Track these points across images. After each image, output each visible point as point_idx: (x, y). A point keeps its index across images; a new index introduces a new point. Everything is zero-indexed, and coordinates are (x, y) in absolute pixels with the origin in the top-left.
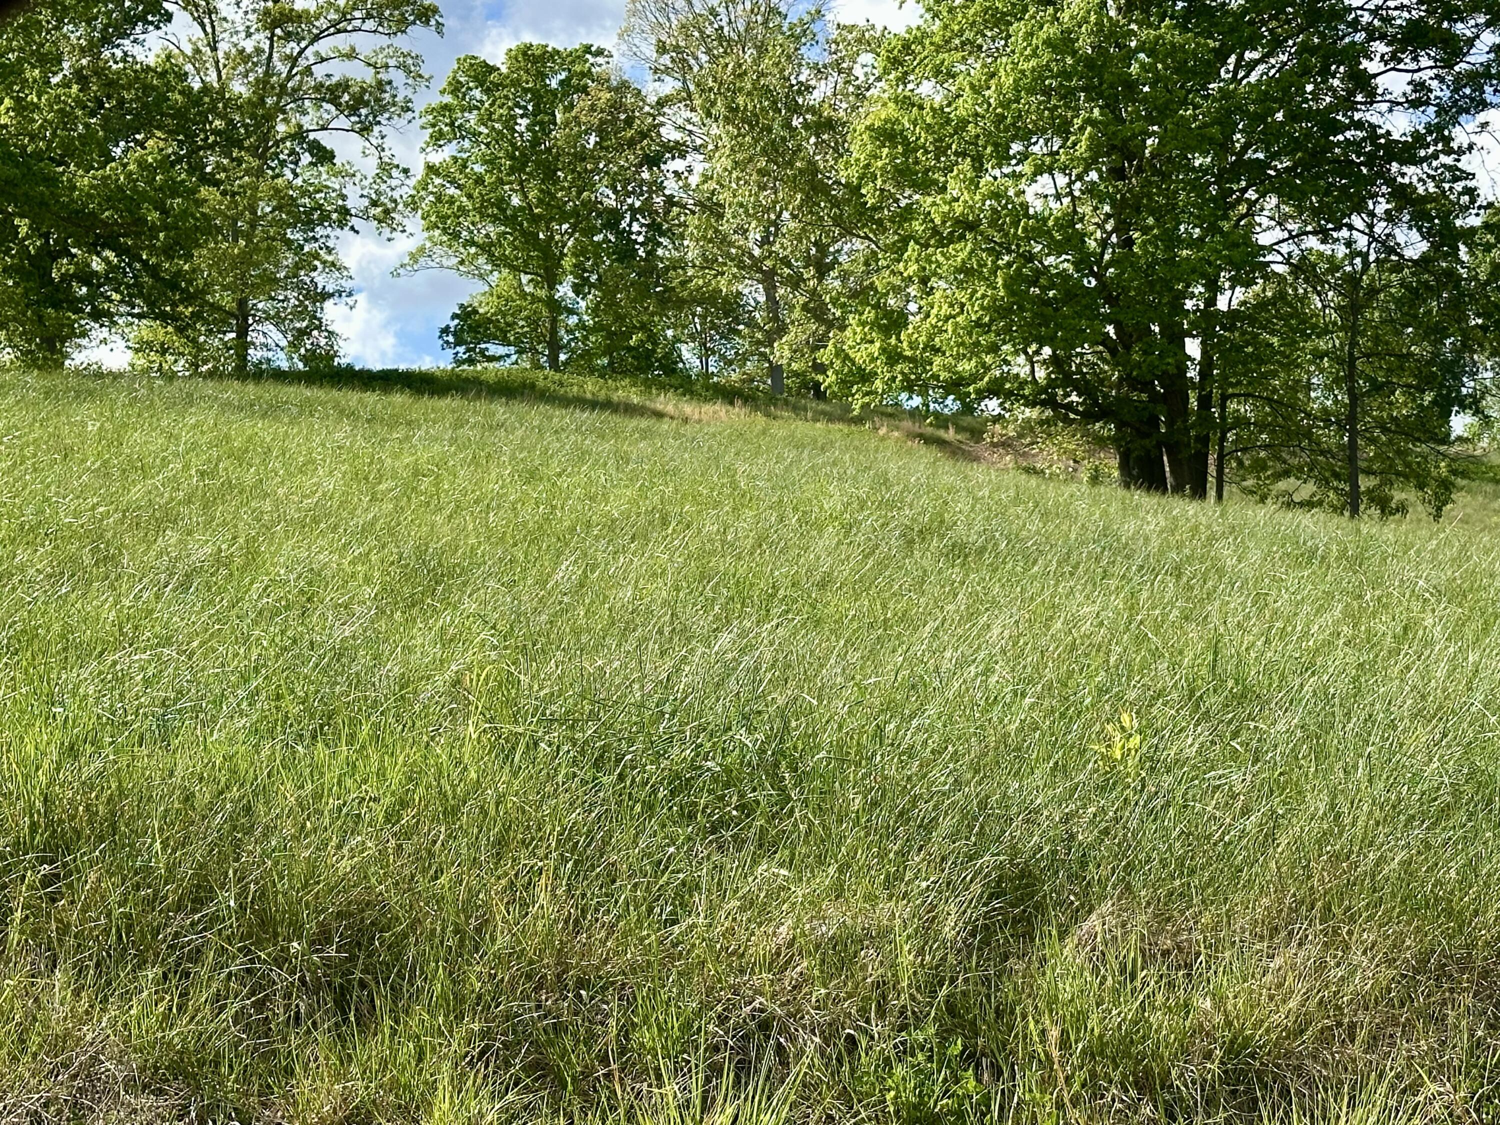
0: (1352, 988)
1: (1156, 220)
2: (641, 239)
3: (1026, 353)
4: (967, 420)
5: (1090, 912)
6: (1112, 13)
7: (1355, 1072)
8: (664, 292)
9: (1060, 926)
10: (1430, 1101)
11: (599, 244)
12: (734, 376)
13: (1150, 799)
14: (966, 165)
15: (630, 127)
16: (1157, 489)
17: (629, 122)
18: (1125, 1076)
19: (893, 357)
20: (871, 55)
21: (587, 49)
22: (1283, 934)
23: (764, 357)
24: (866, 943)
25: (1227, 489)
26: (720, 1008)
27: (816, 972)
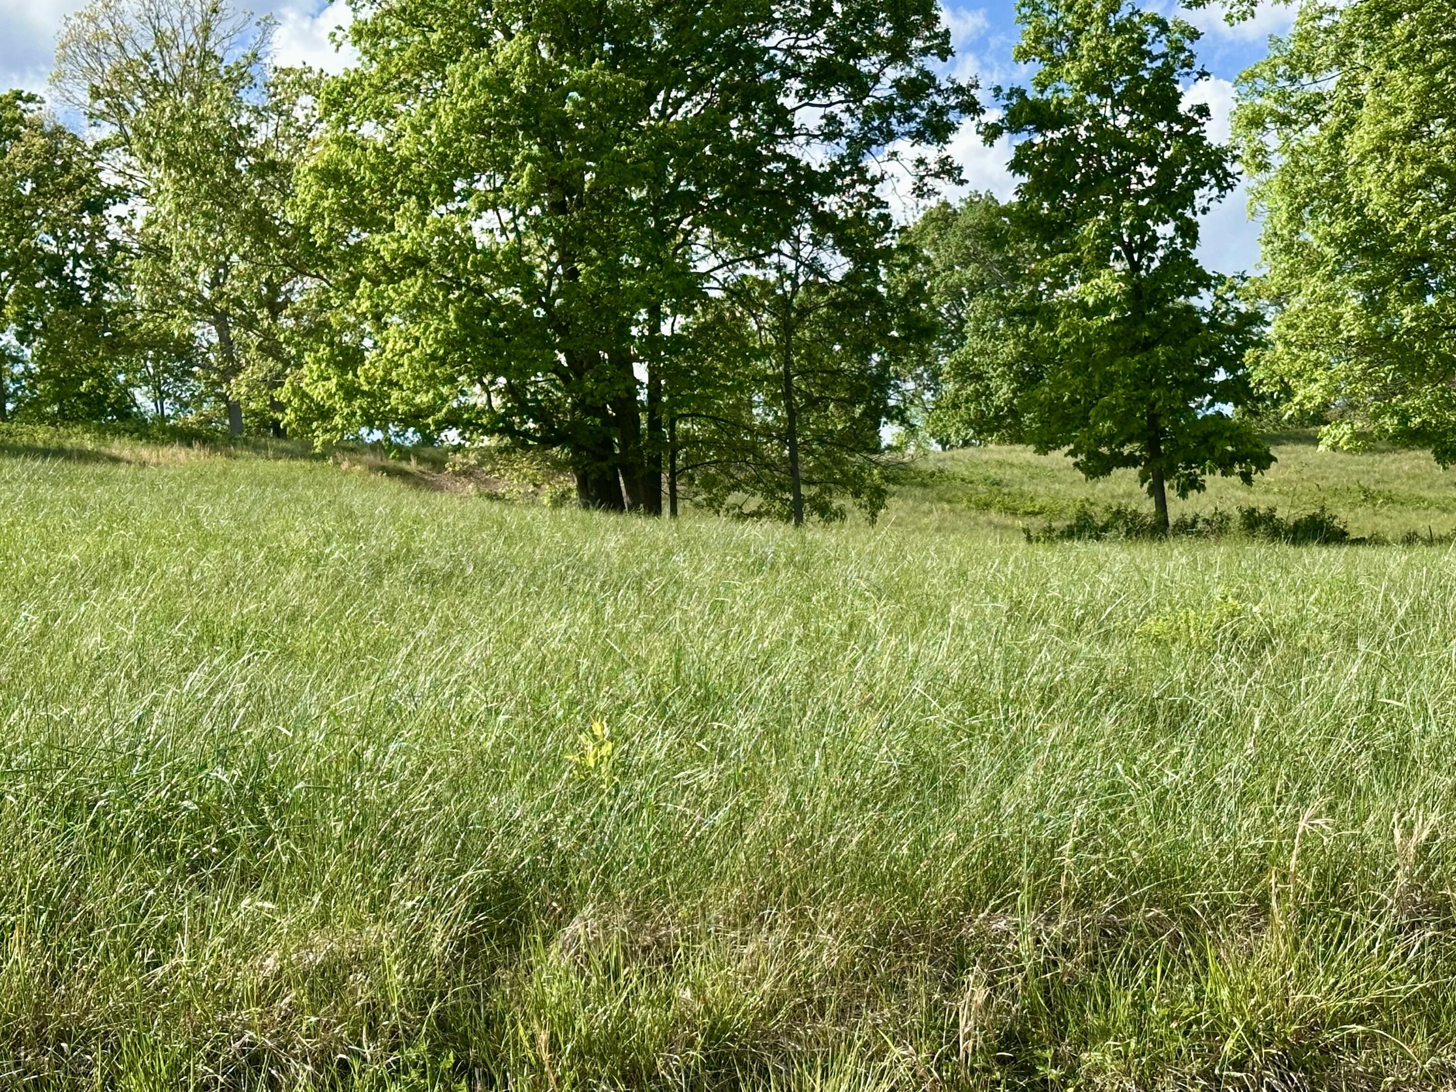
0: (819, 965)
1: (599, 251)
2: (85, 284)
3: (482, 383)
4: (427, 451)
5: (572, 917)
6: (545, 54)
7: (826, 1044)
8: (114, 336)
9: (544, 933)
10: (894, 1065)
11: (42, 291)
12: (191, 418)
13: (624, 803)
14: (412, 203)
15: (68, 172)
16: (614, 508)
17: (66, 167)
18: (613, 1072)
19: (350, 392)
20: (310, 97)
21: (18, 95)
22: (755, 921)
23: (223, 398)
24: (354, 967)
25: (680, 505)
26: (208, 1047)
27: (305, 1000)
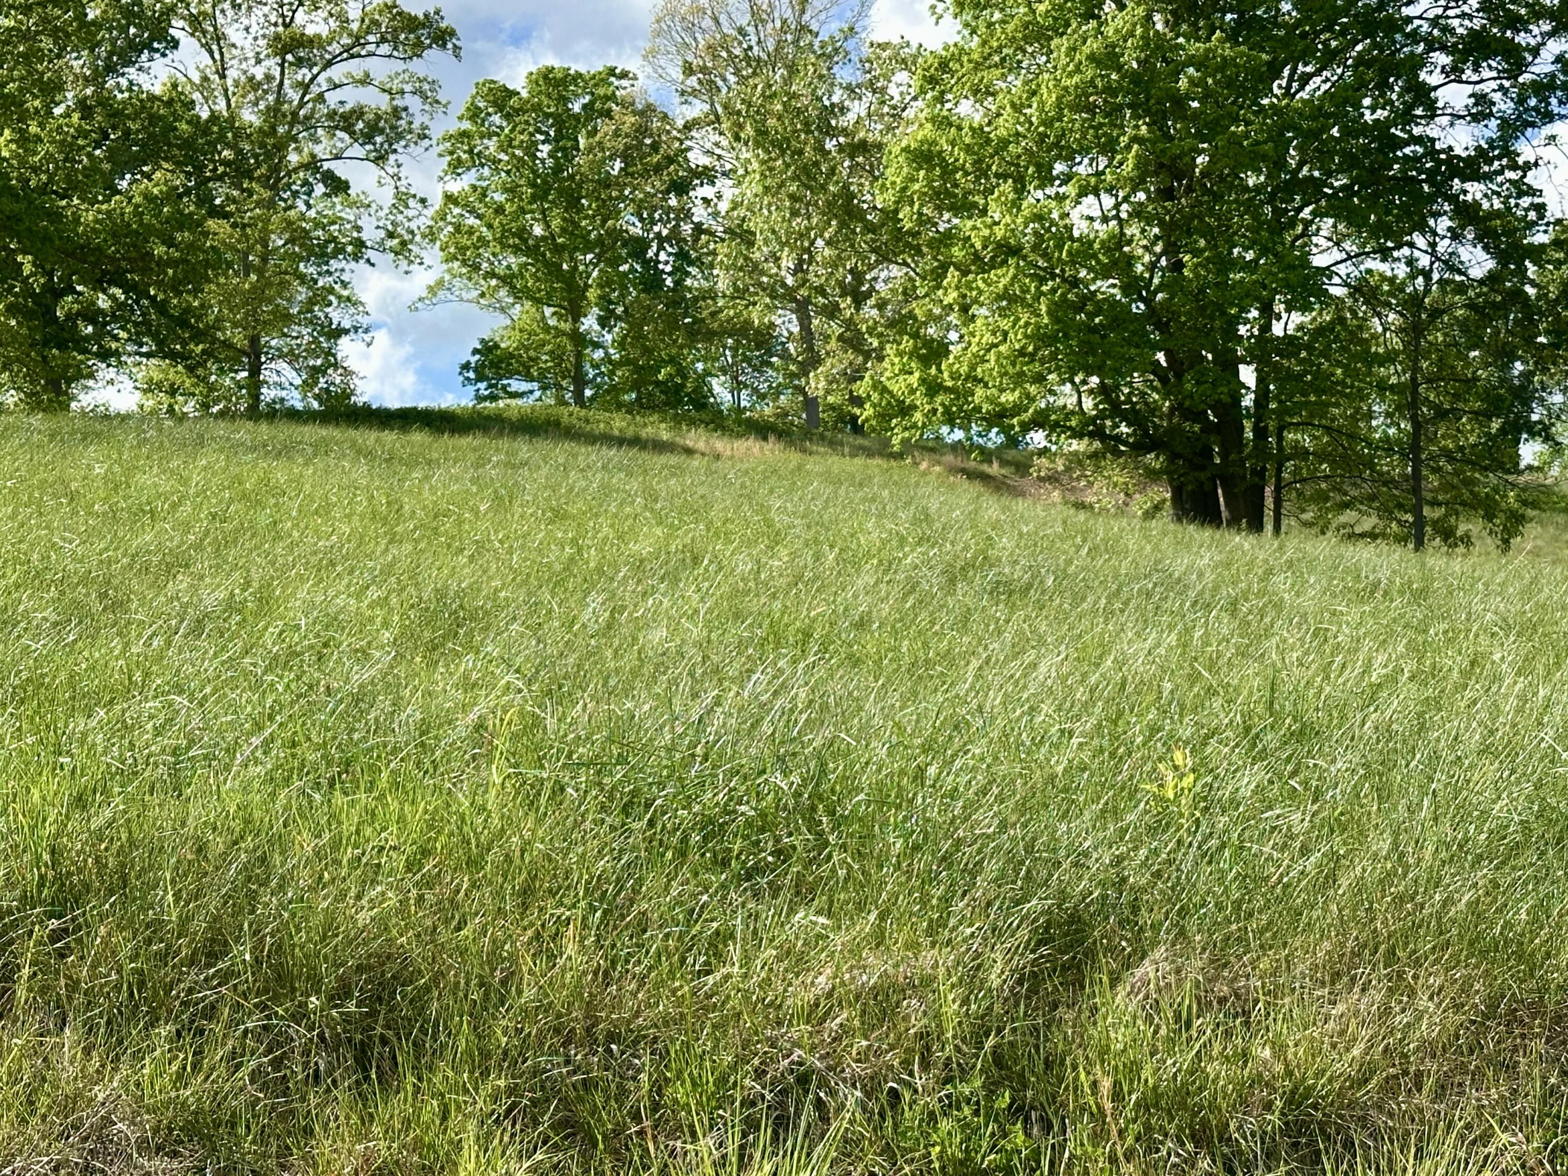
0: (1418, 1034)
1: (1208, 242)
2: (668, 269)
3: (1073, 383)
4: (1011, 454)
5: (1142, 958)
6: (1159, 26)
7: (1422, 1122)
8: (693, 323)
9: (1111, 973)
10: (1501, 1151)
11: (625, 274)
12: (767, 411)
13: (1205, 841)
14: (1007, 187)
15: (657, 152)
16: (1210, 522)
17: (655, 147)
18: (1180, 1129)
19: (933, 388)
20: (905, 74)
21: (612, 72)
22: (1345, 979)
23: (801, 390)
24: (909, 992)
25: (1284, 522)
26: (756, 1062)
27: (857, 1023)
